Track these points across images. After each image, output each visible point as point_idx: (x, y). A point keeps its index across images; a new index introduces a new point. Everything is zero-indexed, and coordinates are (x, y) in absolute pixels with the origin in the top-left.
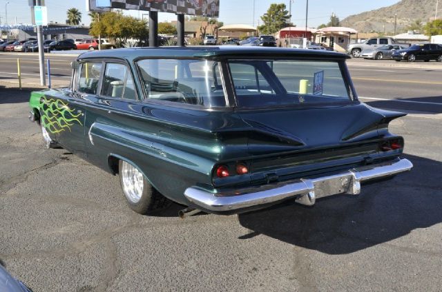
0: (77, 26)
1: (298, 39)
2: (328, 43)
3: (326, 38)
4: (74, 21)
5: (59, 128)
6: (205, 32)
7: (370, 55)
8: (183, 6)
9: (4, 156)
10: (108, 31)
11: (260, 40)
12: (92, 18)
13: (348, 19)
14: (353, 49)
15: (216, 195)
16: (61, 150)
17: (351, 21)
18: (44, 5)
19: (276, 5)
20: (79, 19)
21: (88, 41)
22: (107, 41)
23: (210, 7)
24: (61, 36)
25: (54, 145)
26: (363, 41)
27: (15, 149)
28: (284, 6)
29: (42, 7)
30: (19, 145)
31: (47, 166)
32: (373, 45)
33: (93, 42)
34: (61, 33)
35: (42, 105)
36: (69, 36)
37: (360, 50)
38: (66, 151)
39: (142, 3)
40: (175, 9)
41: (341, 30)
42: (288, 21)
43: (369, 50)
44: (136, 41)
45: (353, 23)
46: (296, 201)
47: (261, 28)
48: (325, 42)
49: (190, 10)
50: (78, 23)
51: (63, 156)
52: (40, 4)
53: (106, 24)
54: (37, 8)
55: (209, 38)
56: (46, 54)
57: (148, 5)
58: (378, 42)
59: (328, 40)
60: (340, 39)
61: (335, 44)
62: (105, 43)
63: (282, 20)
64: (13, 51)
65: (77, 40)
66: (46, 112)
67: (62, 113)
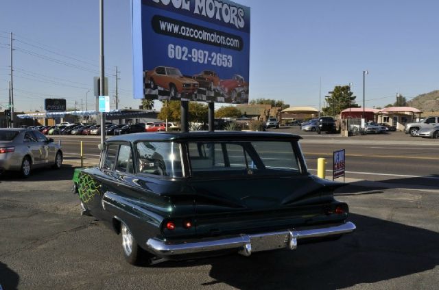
0: (149, 111)
1: (356, 119)
2: (390, 123)
3: (388, 118)
4: (147, 106)
5: (88, 198)
6: (269, 114)
7: (428, 133)
8: (213, 95)
9: (46, 221)
10: (174, 116)
11: (319, 121)
12: (163, 104)
13: (417, 99)
14: (411, 128)
15: (166, 243)
16: (91, 217)
17: (421, 101)
18: (107, 95)
19: (340, 87)
20: (153, 105)
21: (157, 125)
22: (175, 125)
23: (239, 95)
24: (134, 119)
25: (87, 213)
26: (422, 120)
27: (57, 216)
28: (348, 88)
29: (106, 97)
30: (63, 213)
31: (76, 229)
32: (431, 124)
33: (162, 125)
34: (134, 117)
35: (79, 180)
36: (141, 120)
37: (418, 128)
38: (94, 218)
39: (173, 95)
40: (204, 97)
41: (406, 110)
42: (352, 102)
43: (427, 129)
44: (200, 124)
45: (423, 102)
46: (239, 252)
47: (326, 110)
48: (388, 121)
49: (219, 98)
50: (151, 108)
51: (93, 222)
52: (103, 95)
53: (172, 109)
54: (101, 98)
55: (271, 120)
56: (107, 137)
57: (179, 96)
58: (436, 121)
59: (391, 120)
60: (403, 118)
61: (398, 123)
62: (173, 126)
63: (346, 101)
64: (90, 134)
65: (148, 124)
66: (81, 185)
67: (90, 185)
